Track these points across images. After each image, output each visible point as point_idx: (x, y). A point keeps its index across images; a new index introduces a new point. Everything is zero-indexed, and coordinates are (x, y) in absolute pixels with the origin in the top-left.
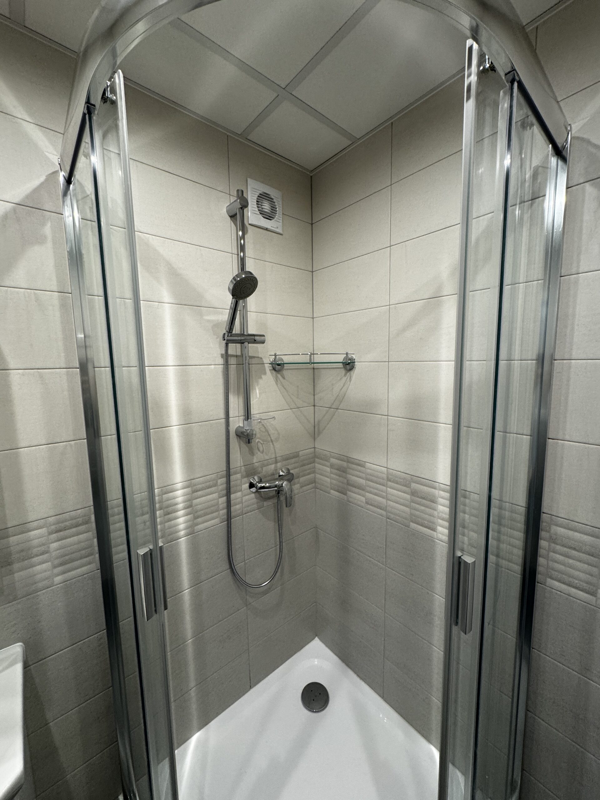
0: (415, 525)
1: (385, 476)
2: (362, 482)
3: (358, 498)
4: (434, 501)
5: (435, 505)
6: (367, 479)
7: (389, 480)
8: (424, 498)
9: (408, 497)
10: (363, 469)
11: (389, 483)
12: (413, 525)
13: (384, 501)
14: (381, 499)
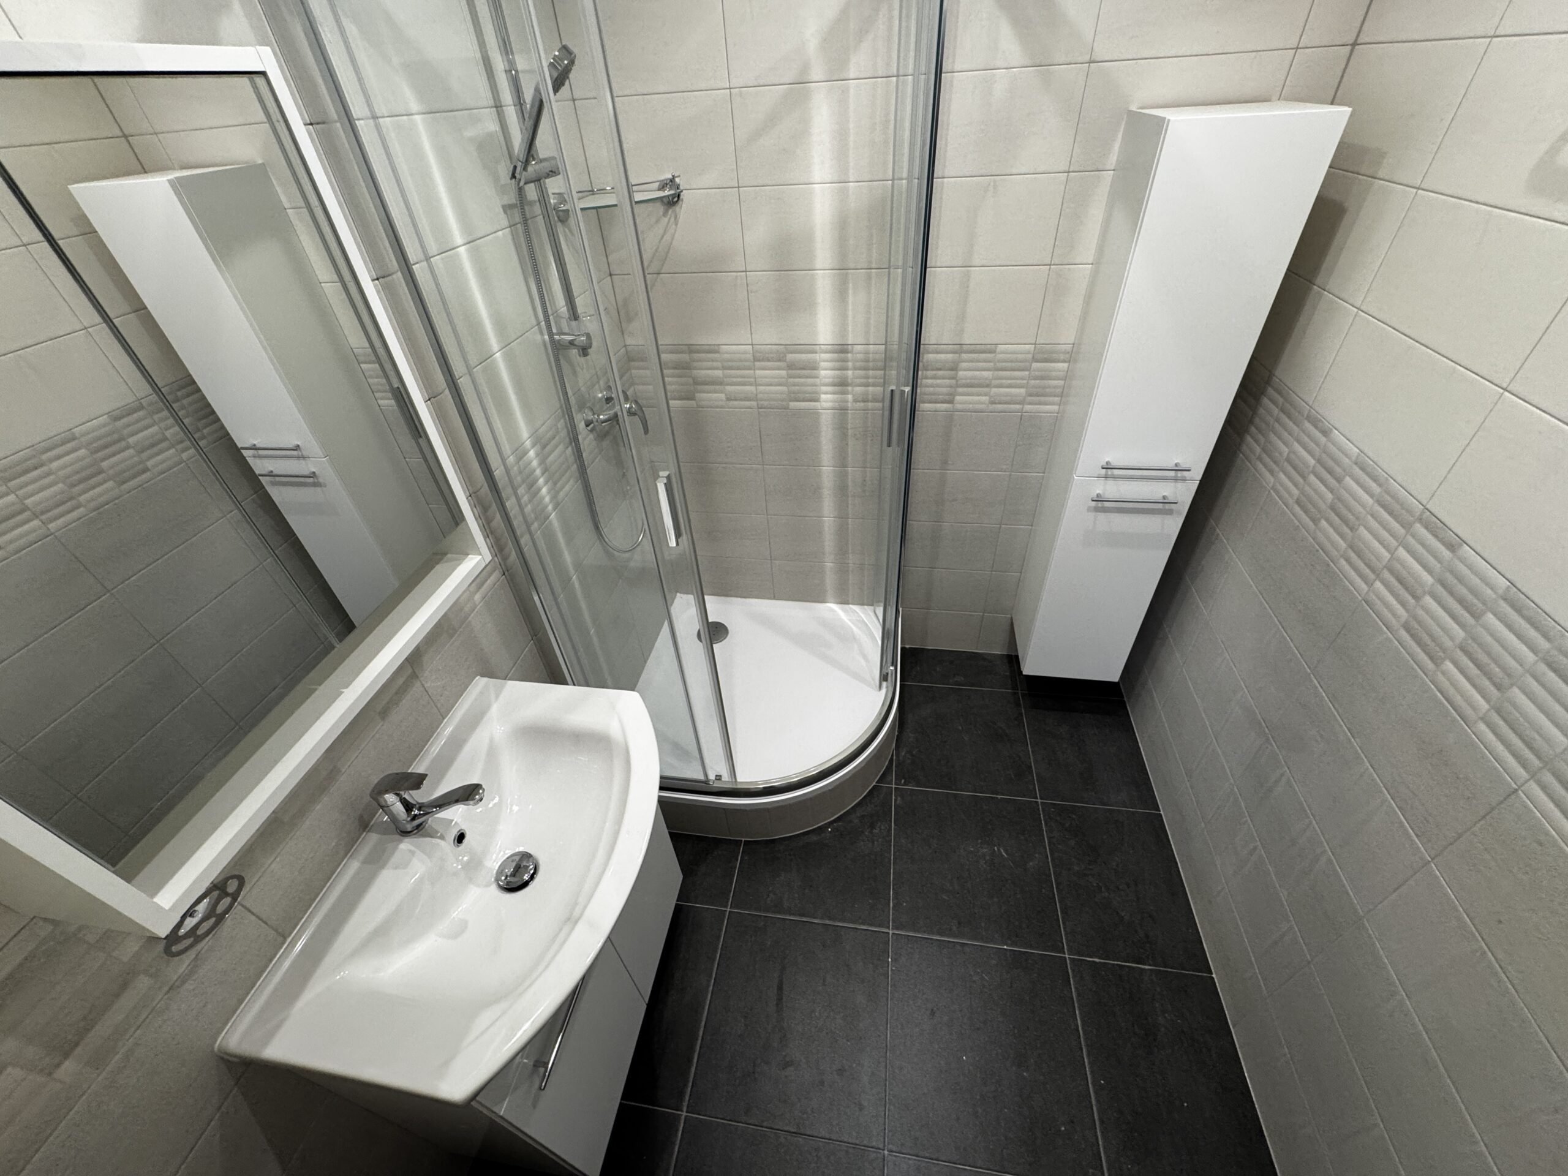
0: (796, 403)
1: (750, 356)
2: (718, 373)
3: (713, 397)
4: (815, 368)
5: (815, 371)
6: (724, 368)
7: (756, 359)
8: (804, 369)
9: (784, 373)
10: (717, 355)
11: (757, 364)
12: (792, 404)
13: (753, 388)
14: (748, 388)
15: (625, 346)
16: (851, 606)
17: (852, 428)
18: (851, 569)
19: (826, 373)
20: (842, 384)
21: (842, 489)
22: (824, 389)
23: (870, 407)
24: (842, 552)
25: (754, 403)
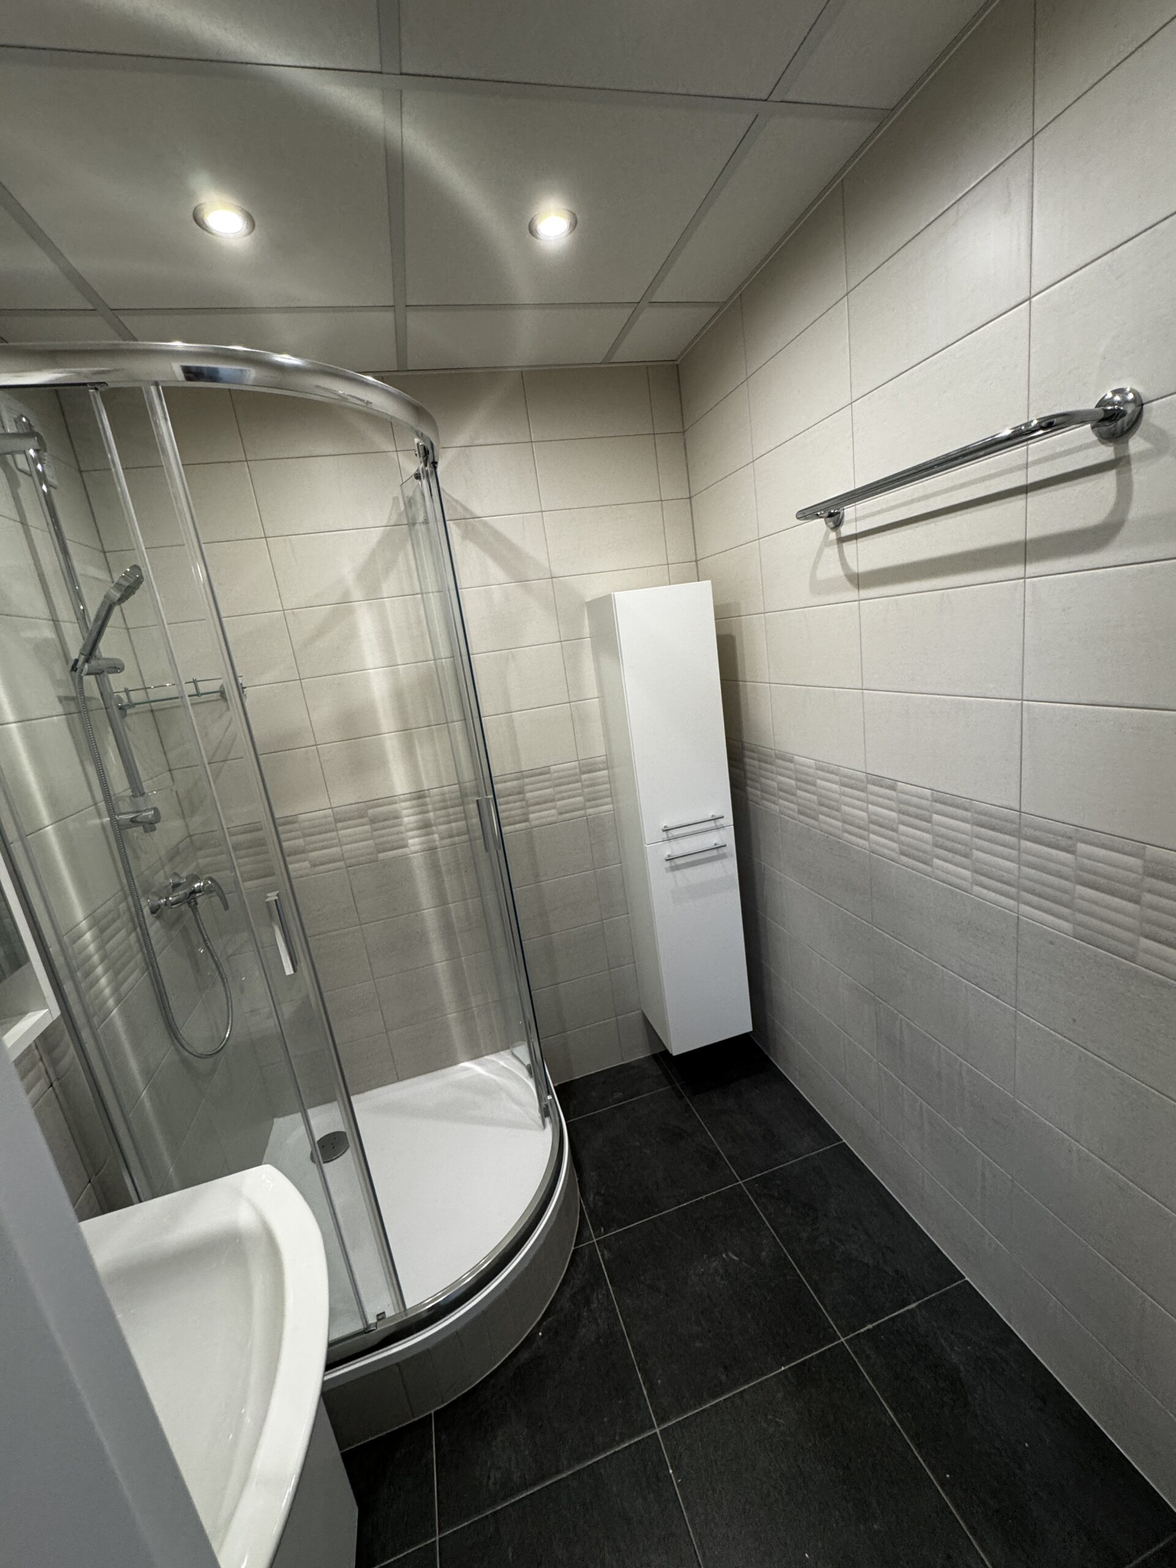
0: (385, 854)
1: (331, 819)
2: (300, 842)
3: (300, 867)
4: (397, 817)
5: (399, 820)
6: (305, 836)
7: (337, 821)
8: (387, 820)
9: (368, 827)
10: (298, 825)
11: (340, 825)
12: (381, 856)
13: (337, 849)
14: (333, 850)
15: (190, 836)
16: (486, 1057)
17: (444, 865)
18: (475, 1013)
19: (409, 819)
20: (425, 826)
21: (447, 929)
22: (410, 834)
23: (457, 842)
24: (462, 997)
25: (341, 864)
